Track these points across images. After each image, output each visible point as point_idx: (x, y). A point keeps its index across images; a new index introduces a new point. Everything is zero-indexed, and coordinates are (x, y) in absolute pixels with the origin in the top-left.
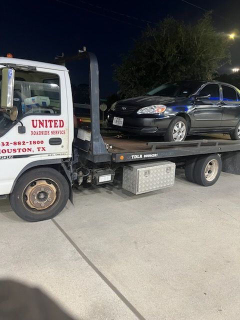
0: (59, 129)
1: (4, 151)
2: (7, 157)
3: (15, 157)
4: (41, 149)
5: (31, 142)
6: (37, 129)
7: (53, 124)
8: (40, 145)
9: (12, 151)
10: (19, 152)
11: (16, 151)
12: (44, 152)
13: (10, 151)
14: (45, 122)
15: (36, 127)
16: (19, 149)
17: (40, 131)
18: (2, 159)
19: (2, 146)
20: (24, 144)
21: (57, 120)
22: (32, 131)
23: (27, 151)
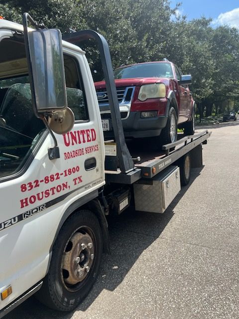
0: (92, 144)
1: (33, 199)
2: (38, 209)
3: (49, 205)
4: (77, 181)
6: (71, 149)
7: (85, 136)
8: (75, 175)
9: (44, 195)
10: (53, 193)
11: (48, 194)
12: (81, 184)
13: (41, 197)
14: (77, 134)
15: (67, 145)
16: (52, 189)
17: (73, 151)
18: (31, 214)
19: (29, 190)
20: (58, 178)
21: (89, 130)
22: (65, 153)
23: (62, 189)
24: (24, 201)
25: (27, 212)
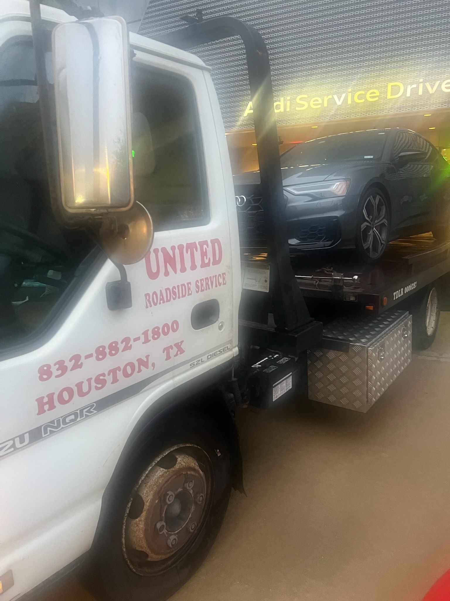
0: (212, 270)
1: (66, 396)
2: (78, 415)
3: (102, 405)
5: (145, 333)
6: (161, 284)
8: (171, 339)
9: (93, 384)
10: (115, 380)
11: (103, 383)
12: (181, 358)
13: (85, 389)
14: (177, 251)
15: (153, 276)
16: (113, 372)
17: (167, 289)
18: (62, 426)
19: (57, 376)
20: (127, 348)
21: (206, 242)
22: (147, 295)
23: (137, 369)
24: (46, 400)
25: (53, 422)
